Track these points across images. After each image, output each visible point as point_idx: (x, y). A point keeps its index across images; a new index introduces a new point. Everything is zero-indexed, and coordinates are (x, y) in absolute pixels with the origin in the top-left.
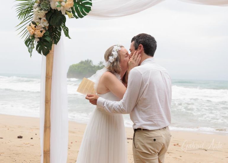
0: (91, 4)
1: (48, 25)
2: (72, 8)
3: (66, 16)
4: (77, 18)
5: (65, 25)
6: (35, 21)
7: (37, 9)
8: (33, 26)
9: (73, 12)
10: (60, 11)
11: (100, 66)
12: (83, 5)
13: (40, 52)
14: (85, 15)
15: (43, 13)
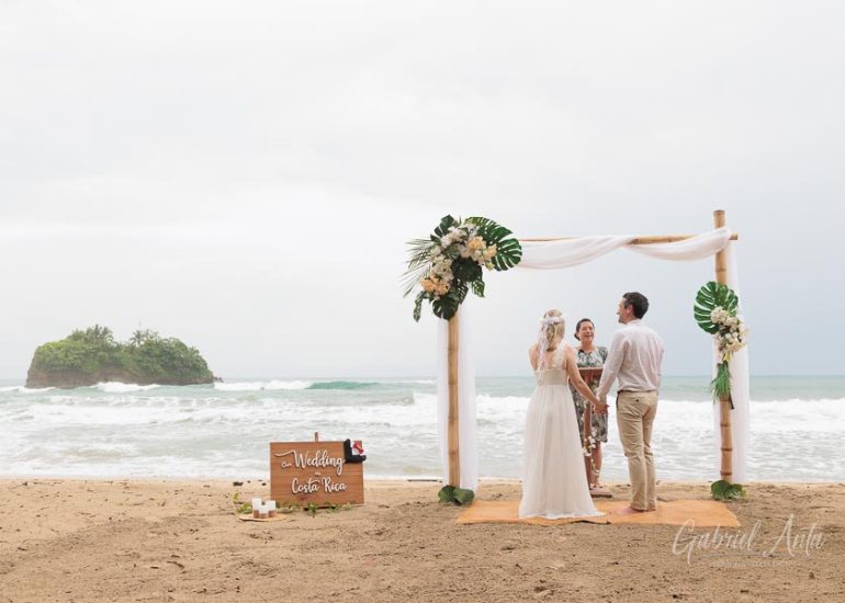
0: (521, 254)
1: (452, 278)
2: (493, 258)
3: (484, 268)
4: (499, 270)
5: (481, 280)
6: (439, 273)
7: (442, 258)
8: (436, 280)
9: (494, 262)
10: (477, 262)
11: (137, 346)
12: (510, 254)
13: (439, 316)
14: (511, 266)
15: (449, 262)
